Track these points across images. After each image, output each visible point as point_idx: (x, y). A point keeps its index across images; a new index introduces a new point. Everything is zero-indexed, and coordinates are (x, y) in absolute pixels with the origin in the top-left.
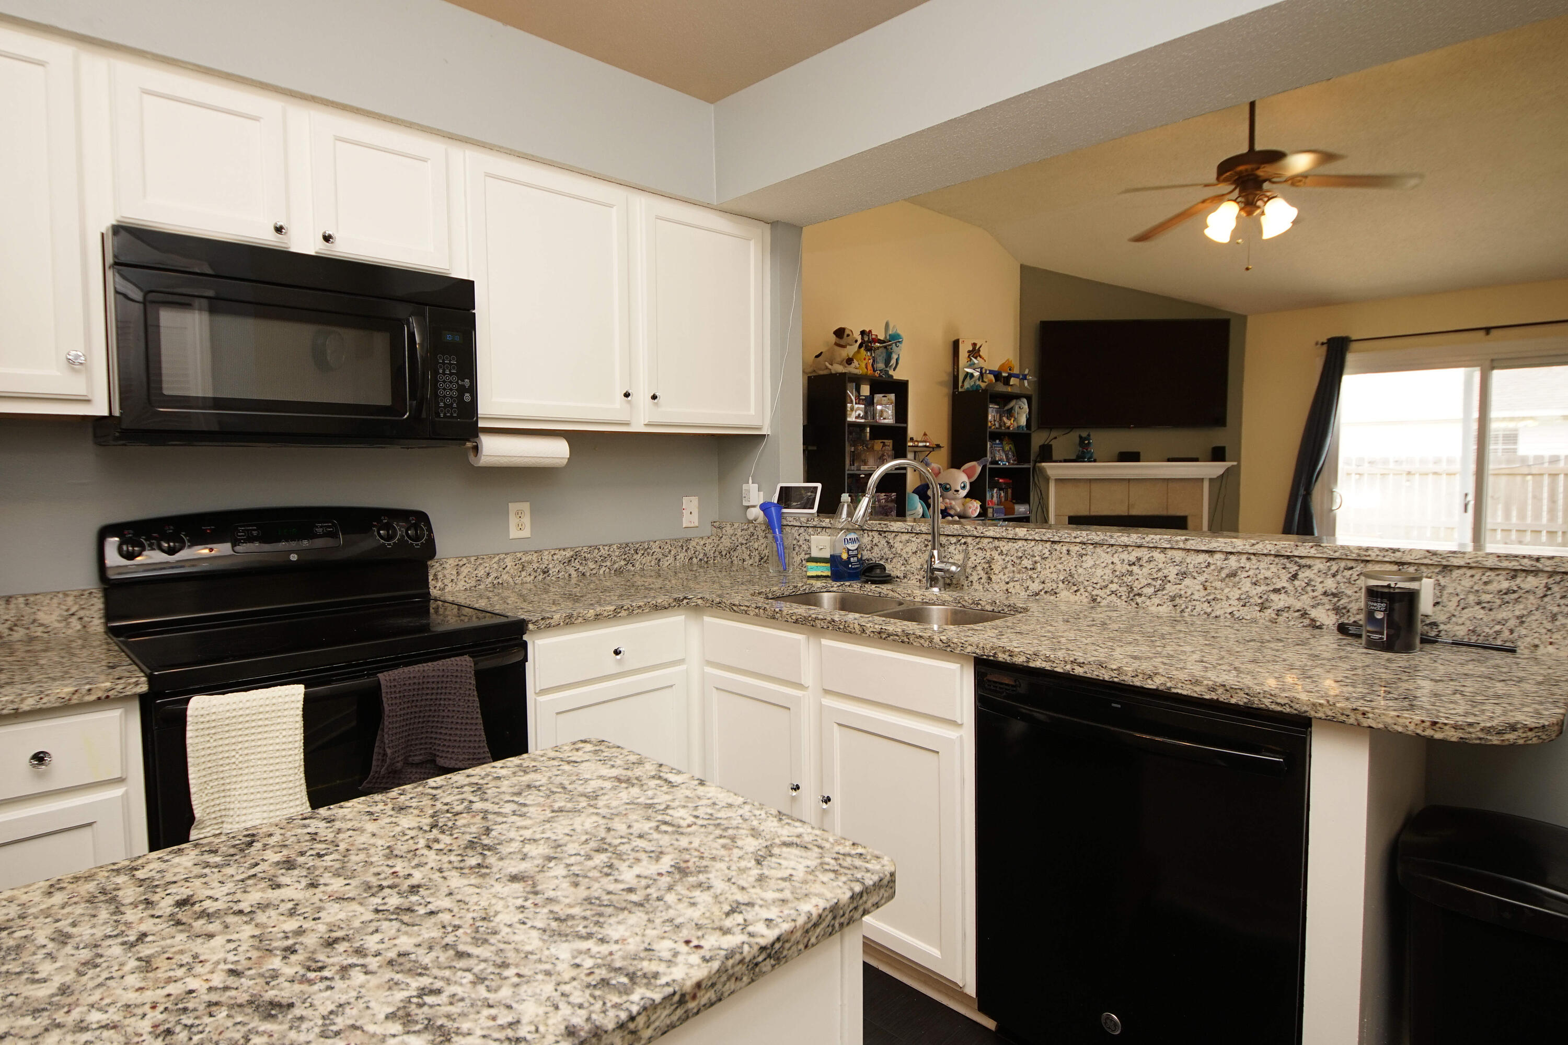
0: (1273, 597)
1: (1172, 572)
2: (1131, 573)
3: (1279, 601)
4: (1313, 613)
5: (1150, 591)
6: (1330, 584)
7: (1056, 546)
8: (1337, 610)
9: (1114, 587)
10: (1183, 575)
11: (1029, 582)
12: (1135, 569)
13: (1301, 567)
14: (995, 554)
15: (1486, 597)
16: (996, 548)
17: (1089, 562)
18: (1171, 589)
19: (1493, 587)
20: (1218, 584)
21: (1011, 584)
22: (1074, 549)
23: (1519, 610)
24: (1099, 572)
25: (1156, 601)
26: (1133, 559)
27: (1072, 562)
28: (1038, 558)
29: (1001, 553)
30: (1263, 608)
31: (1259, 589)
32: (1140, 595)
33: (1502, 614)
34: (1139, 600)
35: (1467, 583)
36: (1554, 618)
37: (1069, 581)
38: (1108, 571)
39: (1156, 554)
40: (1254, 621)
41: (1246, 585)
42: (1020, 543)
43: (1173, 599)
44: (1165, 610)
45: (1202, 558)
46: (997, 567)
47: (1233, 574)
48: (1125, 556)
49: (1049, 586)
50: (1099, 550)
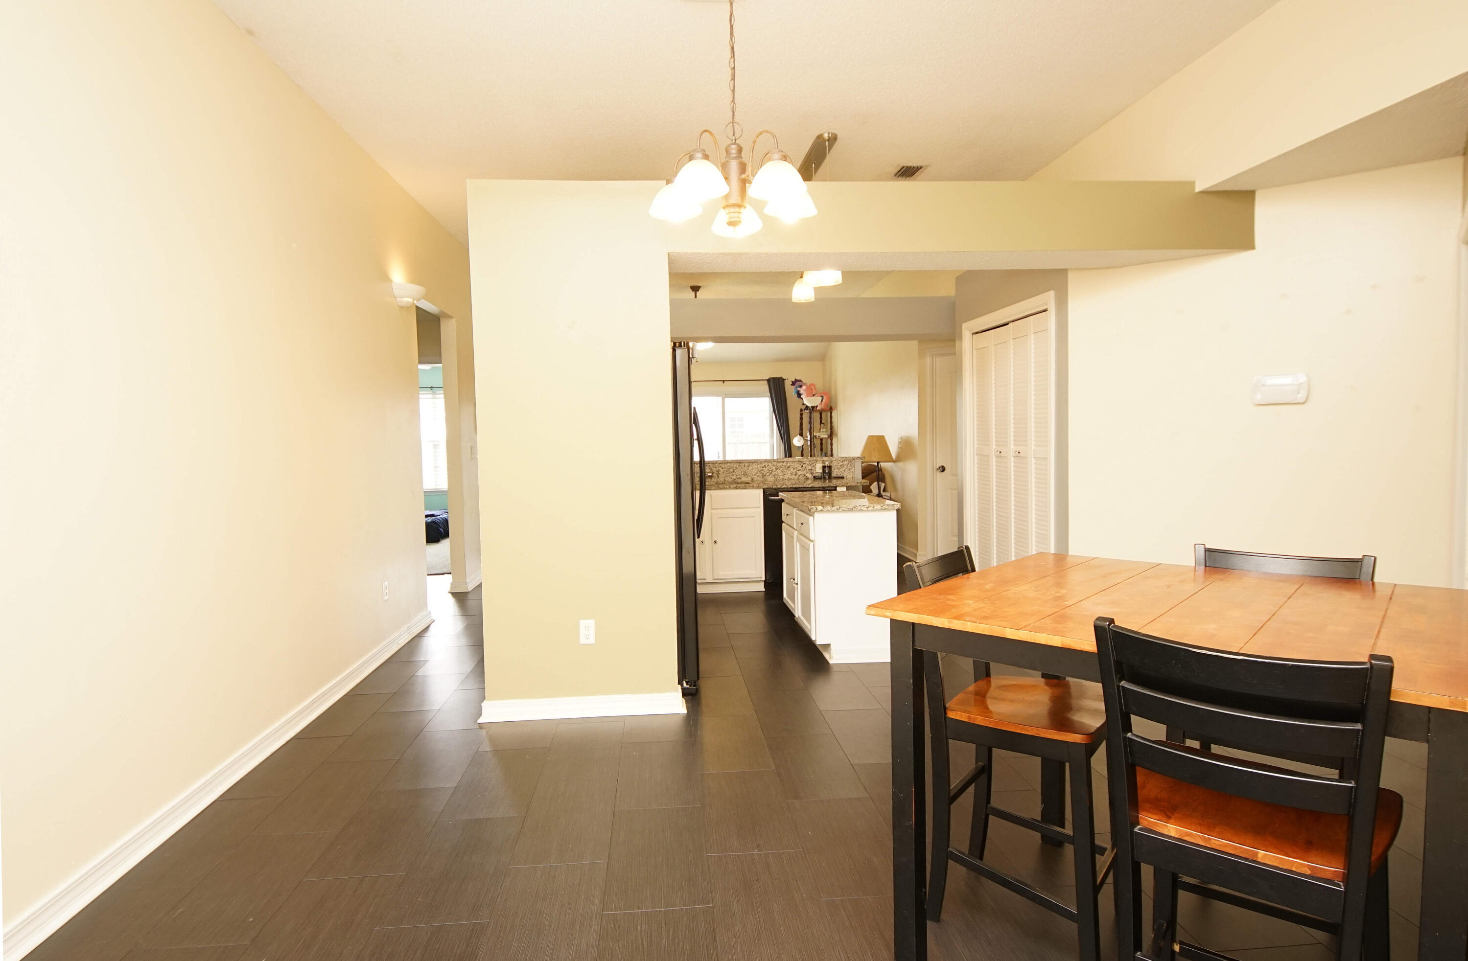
0: (798, 472)
1: (774, 468)
2: (763, 470)
3: (799, 473)
4: (807, 475)
5: (768, 474)
6: (810, 467)
7: (741, 464)
8: (812, 473)
9: (758, 474)
10: (777, 469)
11: (732, 476)
12: (764, 468)
13: (804, 464)
14: (720, 469)
15: (838, 467)
16: (720, 467)
17: (751, 468)
18: (774, 473)
19: (839, 464)
20: (785, 470)
21: (726, 478)
22: (746, 464)
23: (844, 469)
24: (754, 471)
25: (770, 477)
26: (763, 466)
27: (746, 468)
28: (735, 468)
29: (722, 468)
30: (796, 475)
31: (795, 470)
32: (765, 476)
33: (841, 470)
34: (765, 477)
35: (835, 464)
36: (849, 470)
37: (745, 474)
38: (757, 470)
39: (770, 464)
40: (794, 479)
41: (792, 470)
42: (729, 464)
43: (774, 476)
44: (773, 478)
45: (781, 464)
46: (721, 473)
47: (789, 467)
48: (761, 465)
49: (738, 477)
50: (754, 464)
